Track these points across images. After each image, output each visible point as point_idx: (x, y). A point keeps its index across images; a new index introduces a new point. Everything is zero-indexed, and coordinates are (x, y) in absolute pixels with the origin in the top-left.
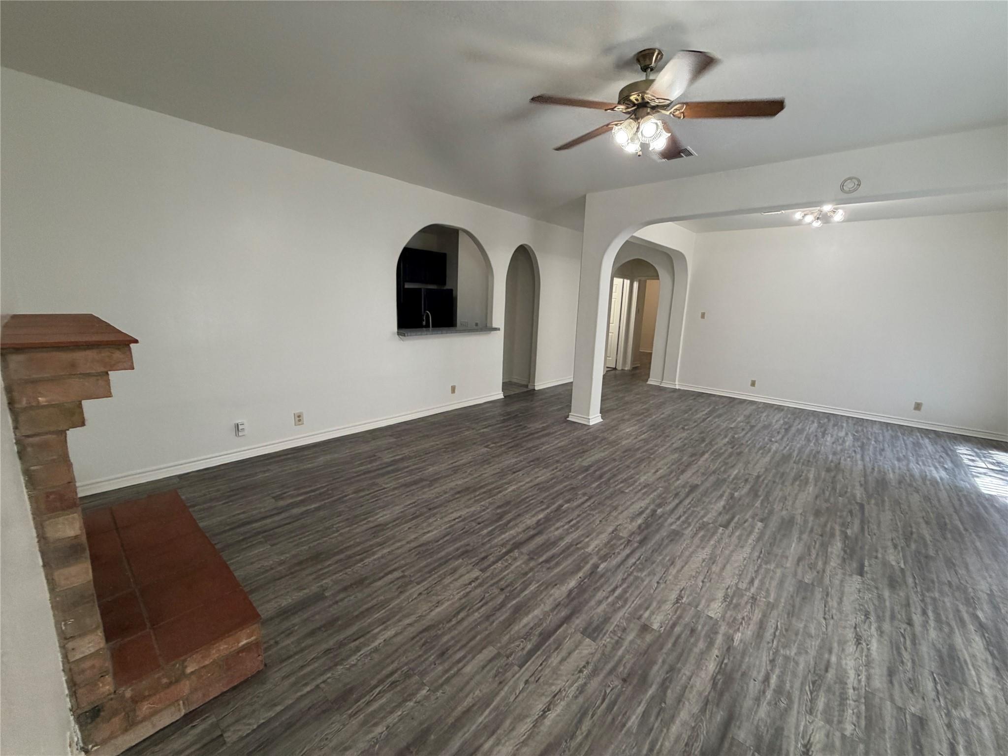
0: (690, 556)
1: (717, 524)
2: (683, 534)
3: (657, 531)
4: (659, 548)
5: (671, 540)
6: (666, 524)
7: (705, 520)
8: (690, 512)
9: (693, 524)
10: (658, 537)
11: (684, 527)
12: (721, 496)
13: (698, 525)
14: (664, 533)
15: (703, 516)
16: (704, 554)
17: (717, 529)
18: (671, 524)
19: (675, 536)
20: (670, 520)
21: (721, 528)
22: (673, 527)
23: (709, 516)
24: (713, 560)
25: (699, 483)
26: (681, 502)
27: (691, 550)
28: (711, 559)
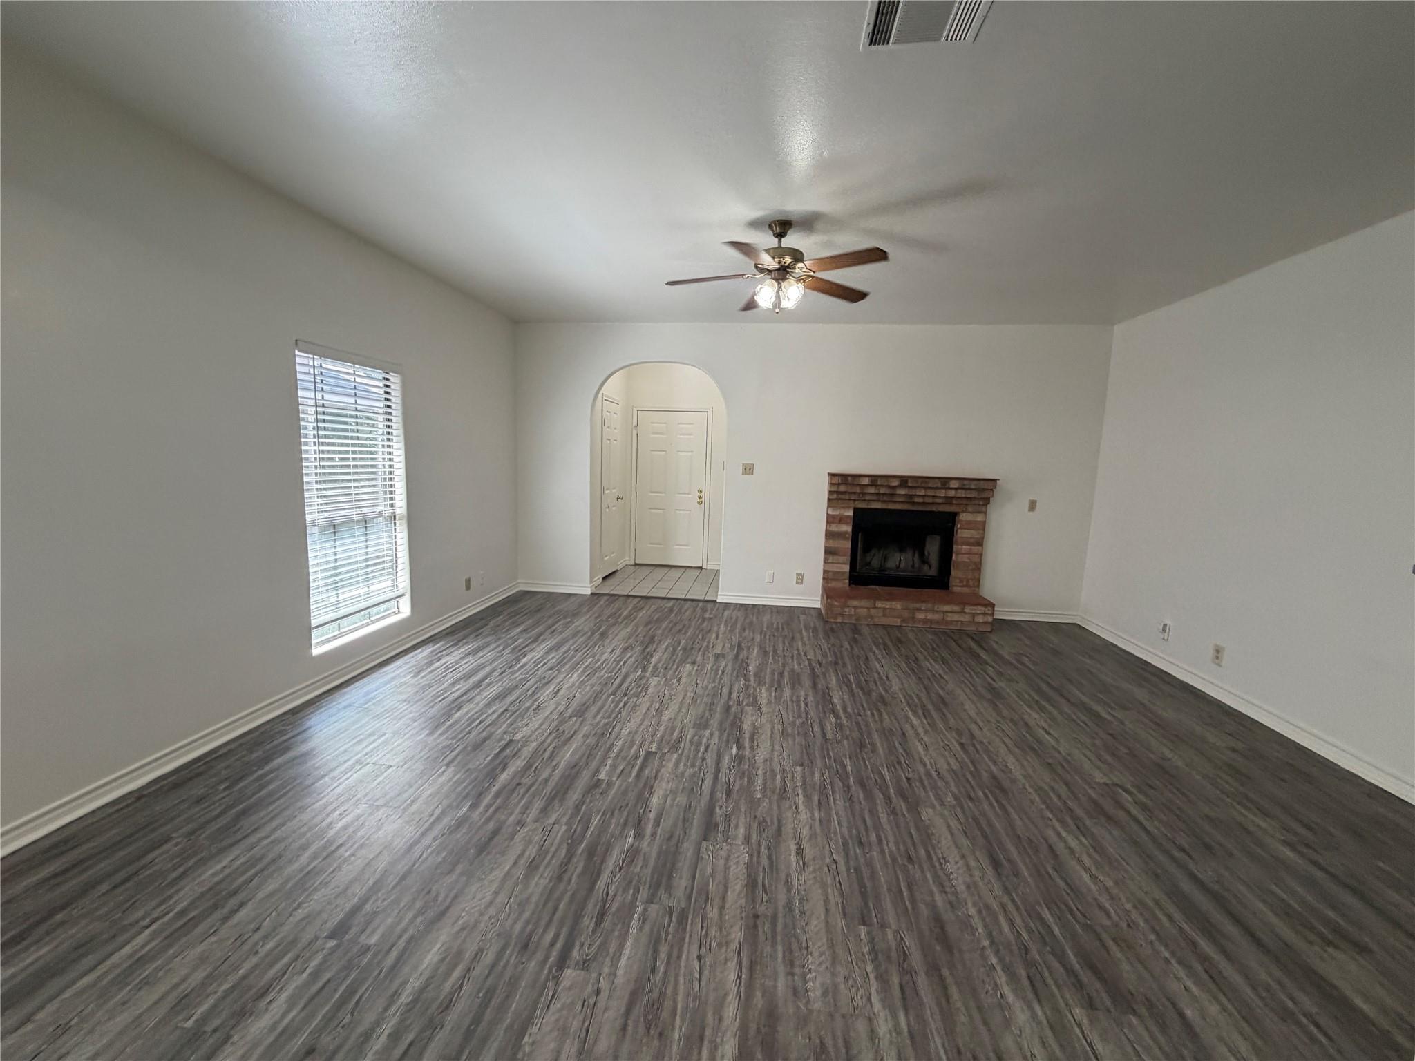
0: (680, 709)
1: (659, 754)
2: (694, 728)
3: (721, 723)
4: (711, 707)
5: (702, 717)
6: (717, 733)
7: (675, 756)
8: (698, 762)
9: (688, 745)
10: (717, 716)
11: (696, 737)
12: (657, 822)
13: (682, 745)
14: (714, 723)
15: (678, 761)
16: (668, 714)
17: (659, 748)
18: (711, 735)
19: (702, 724)
20: (715, 740)
21: (653, 750)
22: (707, 733)
23: (671, 765)
24: (659, 712)
25: (704, 844)
26: (716, 777)
27: (643, 727)
28: (661, 711)
